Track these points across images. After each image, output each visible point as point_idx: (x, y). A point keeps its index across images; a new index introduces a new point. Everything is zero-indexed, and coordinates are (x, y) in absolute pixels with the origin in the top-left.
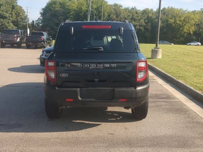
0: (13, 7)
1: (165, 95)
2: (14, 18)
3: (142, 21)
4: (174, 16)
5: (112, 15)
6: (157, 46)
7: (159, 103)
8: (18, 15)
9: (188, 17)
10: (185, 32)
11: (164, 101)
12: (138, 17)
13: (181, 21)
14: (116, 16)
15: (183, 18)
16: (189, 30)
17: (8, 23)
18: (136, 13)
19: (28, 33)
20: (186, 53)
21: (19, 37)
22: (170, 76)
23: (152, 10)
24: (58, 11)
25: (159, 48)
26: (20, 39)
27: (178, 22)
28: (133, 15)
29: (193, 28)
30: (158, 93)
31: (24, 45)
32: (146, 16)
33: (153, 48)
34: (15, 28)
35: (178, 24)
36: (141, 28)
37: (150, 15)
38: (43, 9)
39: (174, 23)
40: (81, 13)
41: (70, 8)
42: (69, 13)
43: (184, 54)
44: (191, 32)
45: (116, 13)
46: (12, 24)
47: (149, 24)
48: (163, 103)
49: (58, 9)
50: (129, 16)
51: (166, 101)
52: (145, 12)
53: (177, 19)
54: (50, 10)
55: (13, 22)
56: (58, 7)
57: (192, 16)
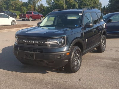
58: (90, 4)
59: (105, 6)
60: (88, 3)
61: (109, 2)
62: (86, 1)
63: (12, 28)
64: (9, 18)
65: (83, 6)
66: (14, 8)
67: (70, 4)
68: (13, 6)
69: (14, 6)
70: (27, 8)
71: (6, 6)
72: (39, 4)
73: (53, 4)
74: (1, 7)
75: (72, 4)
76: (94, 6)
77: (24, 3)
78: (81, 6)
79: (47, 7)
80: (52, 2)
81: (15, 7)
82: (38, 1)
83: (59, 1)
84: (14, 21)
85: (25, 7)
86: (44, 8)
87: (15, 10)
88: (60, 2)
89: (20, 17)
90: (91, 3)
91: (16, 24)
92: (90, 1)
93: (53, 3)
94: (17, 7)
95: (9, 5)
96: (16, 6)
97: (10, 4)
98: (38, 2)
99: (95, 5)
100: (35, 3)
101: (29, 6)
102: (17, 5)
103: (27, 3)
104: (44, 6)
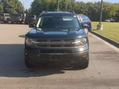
0: (16, 2)
1: (113, 51)
2: (16, 8)
3: (87, 9)
4: (104, 6)
5: (70, 6)
6: (100, 23)
7: (112, 57)
8: (19, 6)
9: (113, 7)
10: (110, 15)
11: (115, 56)
12: (84, 7)
13: (108, 9)
14: (72, 7)
15: (109, 7)
16: (113, 14)
17: (13, 10)
18: (83, 4)
19: (25, 16)
20: (116, 27)
21: (21, 18)
22: (112, 40)
23: (92, 3)
24: (40, 4)
25: (101, 24)
26: (22, 19)
27: (107, 10)
28: (81, 6)
29: (115, 13)
30: (109, 50)
31: (23, 22)
32: (89, 6)
33: (98, 24)
34: (17, 13)
35: (106, 10)
36: (86, 13)
37: (91, 6)
38: (32, 3)
39: (104, 10)
40: (53, 5)
41: (47, 2)
42: (46, 5)
43: (115, 28)
44: (114, 15)
45: (72, 5)
46: (15, 11)
47: (91, 11)
48: (115, 57)
49: (40, 3)
50: (79, 6)
51: (116, 56)
52: (88, 4)
53: (106, 8)
54: (36, 3)
55: (16, 10)
56: (40, 2)
57: (115, 6)
59: (27, 10)
60: (13, 6)
61: (31, 6)
62: (10, 4)
65: (8, 8)
92: (14, 4)
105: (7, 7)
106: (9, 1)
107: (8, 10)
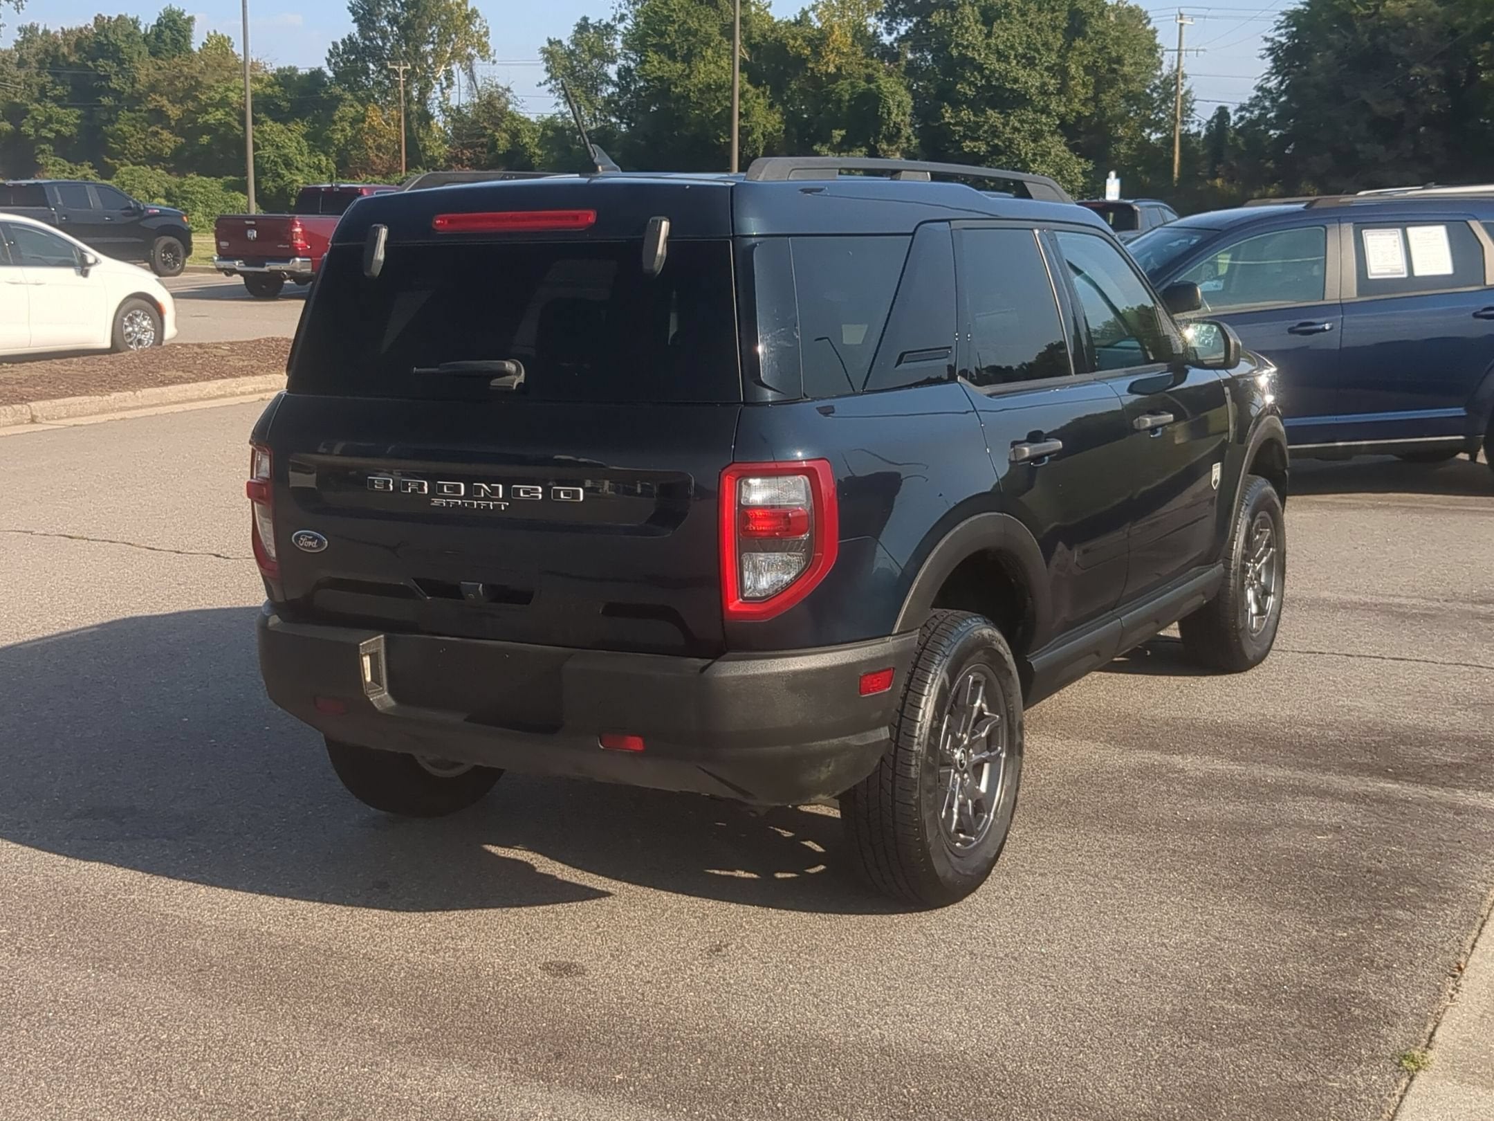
0: (1077, 25)
2: (1077, 102)
8: (1106, 74)
46: (1058, 146)
54: (1344, 20)
55: (1066, 129)
58: (1053, 84)
60: (1030, 80)
61: (1268, 63)
62: (1002, 57)
63: (112, 383)
64: (83, 268)
65: (966, 114)
66: (169, 141)
67: (820, 88)
68: (159, 115)
69: (174, 112)
70: (317, 140)
71: (70, 119)
72: (460, 96)
73: (624, 89)
74: (17, 136)
75: (843, 85)
76: (1103, 111)
77: (286, 78)
78: (948, 115)
79: (549, 124)
80: (612, 71)
81: (188, 129)
82: (454, 55)
83: (687, 59)
84: (142, 303)
85: (300, 127)
86: (515, 135)
87: (181, 163)
88: (704, 72)
89: (224, 255)
90: (1061, 72)
91: (170, 331)
92: (1053, 58)
93: (625, 73)
94: (207, 129)
95: (114, 110)
96: (190, 116)
97: (117, 94)
98: (455, 67)
99: (1106, 99)
100: (410, 75)
101: (347, 110)
102: (204, 110)
103: (317, 75)
104: (513, 117)
105: (956, 105)
106: (988, 17)
107: (972, 132)
